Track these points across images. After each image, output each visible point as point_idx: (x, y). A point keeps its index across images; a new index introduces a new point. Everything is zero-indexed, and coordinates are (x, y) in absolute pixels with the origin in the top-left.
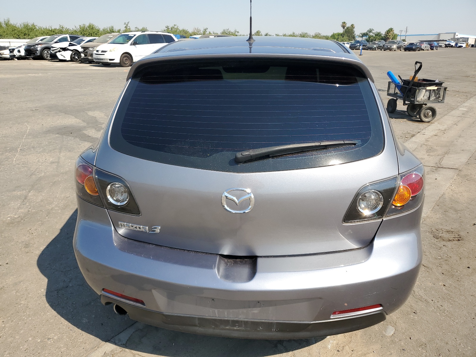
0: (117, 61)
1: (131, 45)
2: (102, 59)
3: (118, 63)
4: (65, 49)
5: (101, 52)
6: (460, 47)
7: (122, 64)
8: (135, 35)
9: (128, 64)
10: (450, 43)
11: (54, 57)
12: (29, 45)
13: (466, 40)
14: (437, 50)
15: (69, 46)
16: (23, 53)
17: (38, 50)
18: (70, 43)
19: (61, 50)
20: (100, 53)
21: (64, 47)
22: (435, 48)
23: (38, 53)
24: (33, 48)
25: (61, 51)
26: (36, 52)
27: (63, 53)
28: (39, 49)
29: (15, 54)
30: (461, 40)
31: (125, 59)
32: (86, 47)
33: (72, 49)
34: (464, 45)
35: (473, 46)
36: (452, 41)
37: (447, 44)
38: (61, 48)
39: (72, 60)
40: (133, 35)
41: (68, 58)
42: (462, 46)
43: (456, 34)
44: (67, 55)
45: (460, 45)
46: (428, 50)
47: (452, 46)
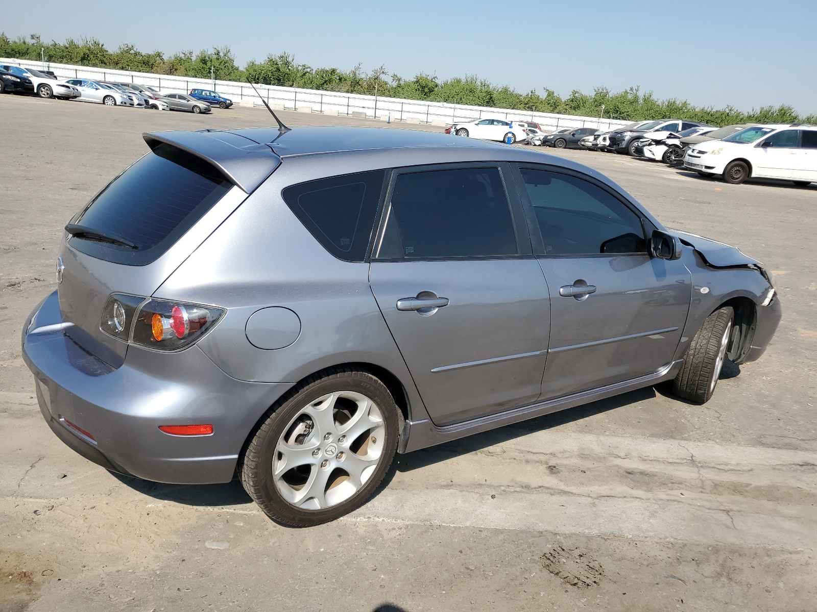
0: (719, 170)
1: (758, 146)
2: (695, 165)
3: (720, 175)
4: (658, 143)
5: (698, 153)
7: (726, 177)
8: (773, 130)
9: (740, 179)
11: (639, 153)
12: (616, 131)
15: (668, 138)
16: (608, 143)
17: (624, 140)
18: (671, 134)
19: (653, 143)
20: (695, 154)
21: (658, 139)
23: (624, 145)
24: (620, 135)
25: (653, 145)
26: (621, 143)
27: (654, 148)
28: (627, 138)
29: (599, 143)
31: (736, 169)
32: (686, 142)
33: (670, 144)
38: (653, 140)
39: (665, 160)
40: (768, 130)
41: (659, 157)
44: (659, 152)
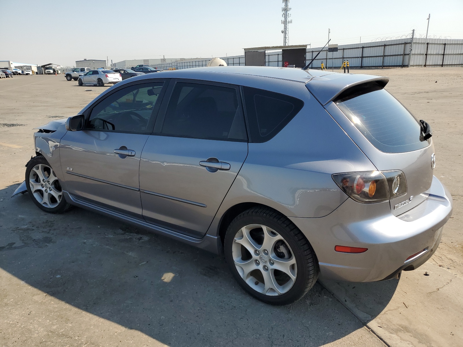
6: (27, 74)
10: (17, 71)
13: (30, 68)
14: (12, 77)
22: (9, 75)
30: (25, 68)
34: (31, 73)
35: (37, 73)
36: (18, 69)
37: (14, 72)
42: (29, 74)
43: (11, 62)
45: (27, 72)
46: (5, 78)
47: (20, 74)
